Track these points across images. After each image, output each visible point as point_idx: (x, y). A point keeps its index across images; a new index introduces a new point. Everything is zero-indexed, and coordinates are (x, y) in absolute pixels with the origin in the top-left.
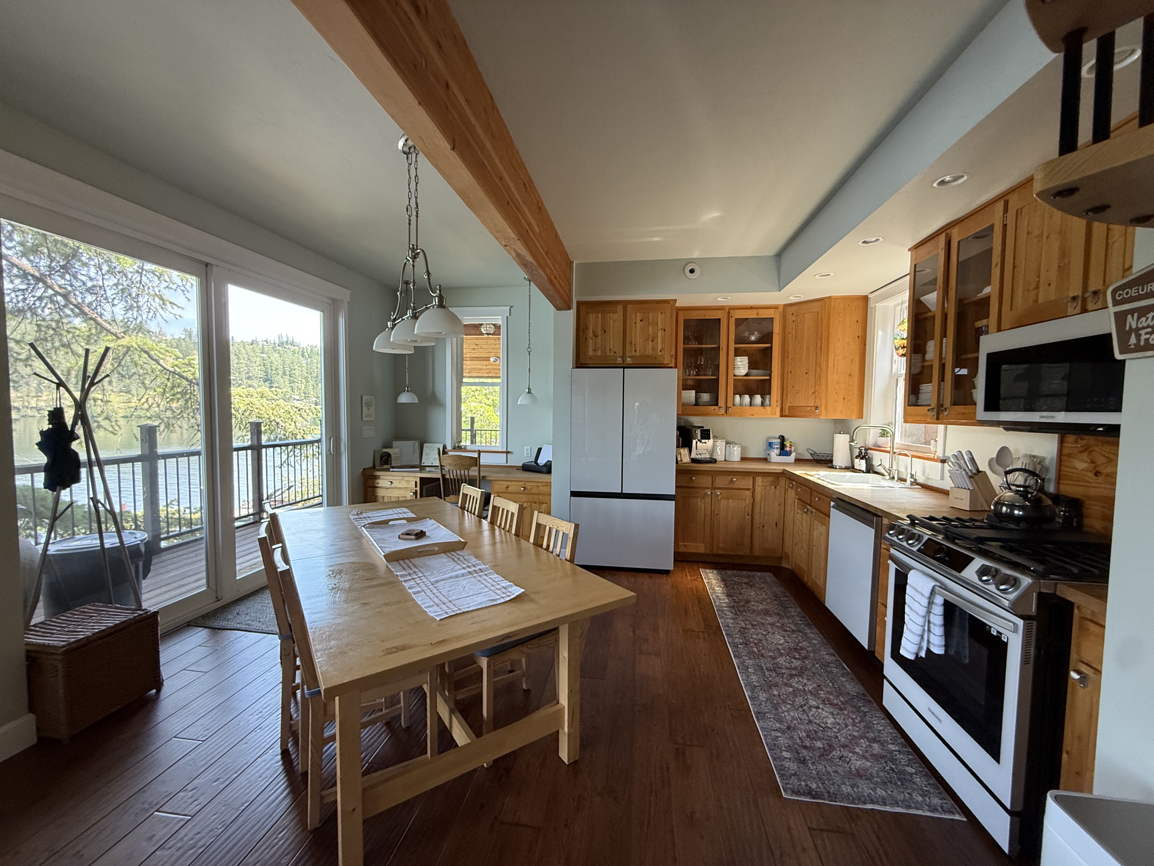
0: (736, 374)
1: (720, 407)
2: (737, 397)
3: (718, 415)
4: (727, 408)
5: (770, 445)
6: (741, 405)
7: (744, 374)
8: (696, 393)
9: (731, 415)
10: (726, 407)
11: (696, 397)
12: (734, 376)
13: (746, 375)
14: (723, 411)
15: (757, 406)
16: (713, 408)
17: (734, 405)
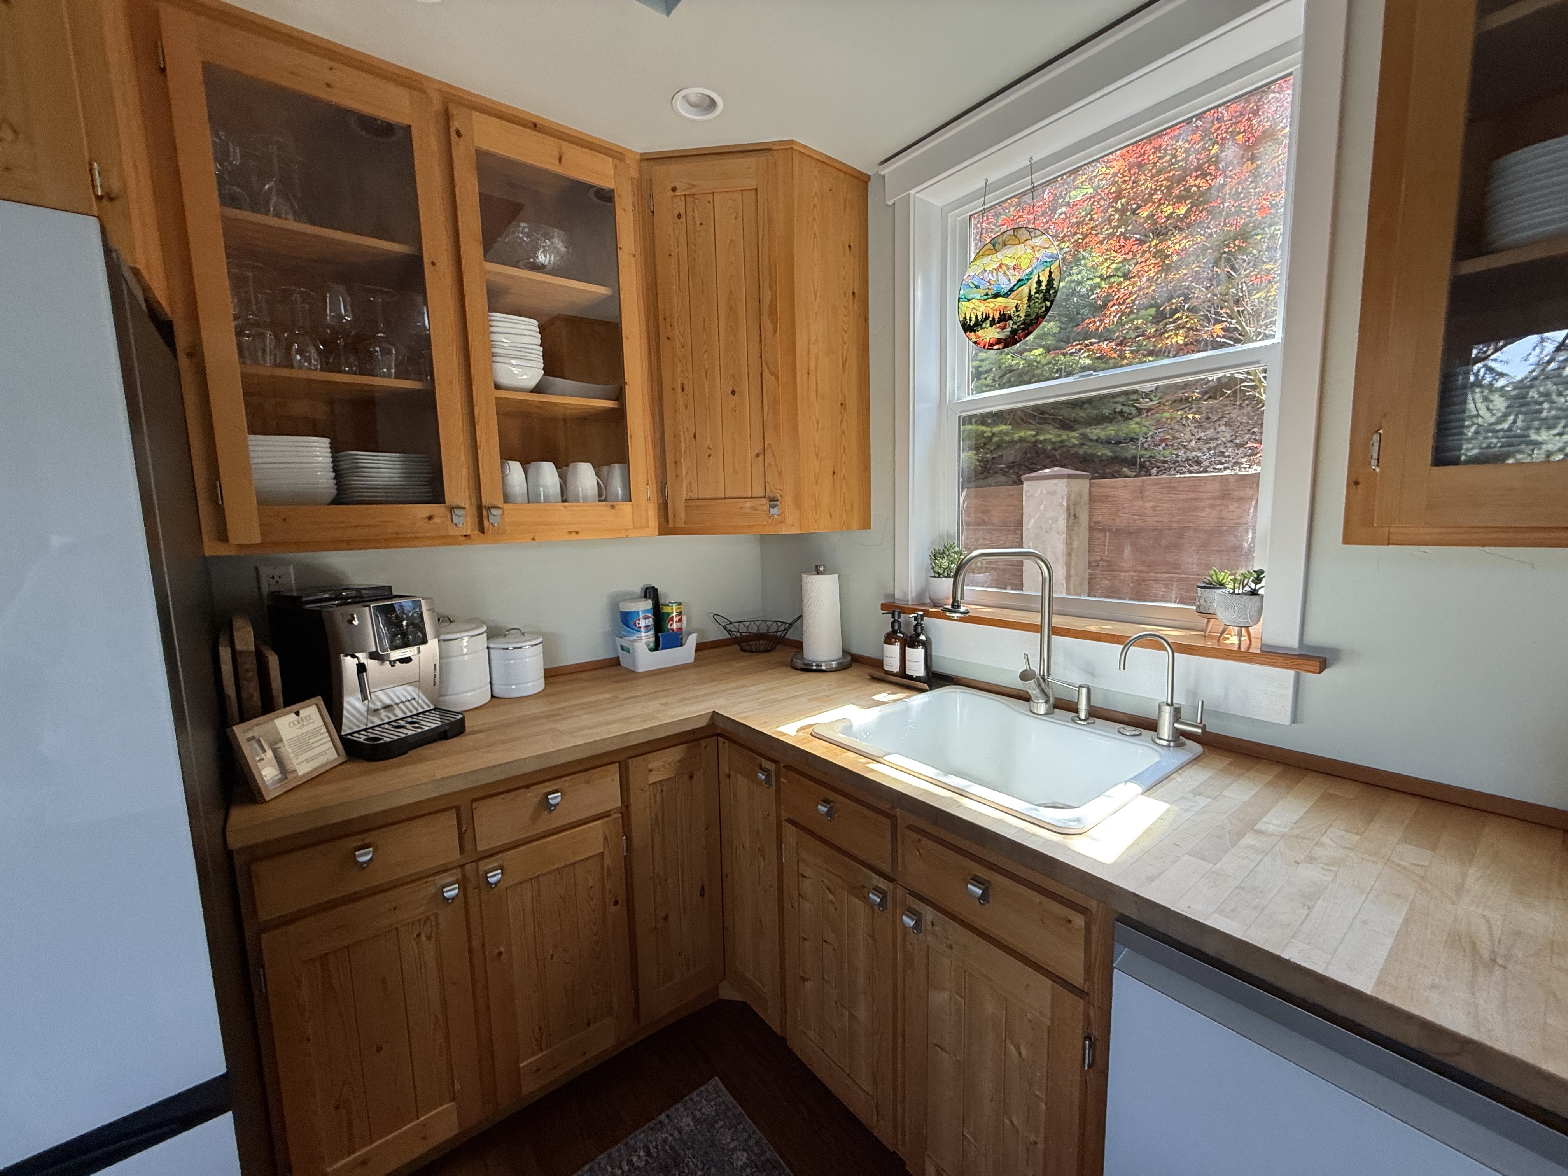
0: (504, 380)
1: (452, 509)
2: (515, 470)
3: (448, 540)
4: (481, 512)
5: (627, 620)
6: (531, 497)
7: (532, 383)
8: (335, 449)
9: (500, 535)
10: (480, 508)
11: (336, 469)
12: (497, 387)
13: (538, 389)
14: (465, 522)
15: (585, 499)
16: (423, 510)
17: (507, 499)
